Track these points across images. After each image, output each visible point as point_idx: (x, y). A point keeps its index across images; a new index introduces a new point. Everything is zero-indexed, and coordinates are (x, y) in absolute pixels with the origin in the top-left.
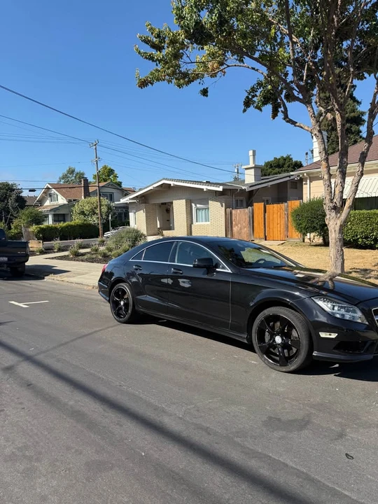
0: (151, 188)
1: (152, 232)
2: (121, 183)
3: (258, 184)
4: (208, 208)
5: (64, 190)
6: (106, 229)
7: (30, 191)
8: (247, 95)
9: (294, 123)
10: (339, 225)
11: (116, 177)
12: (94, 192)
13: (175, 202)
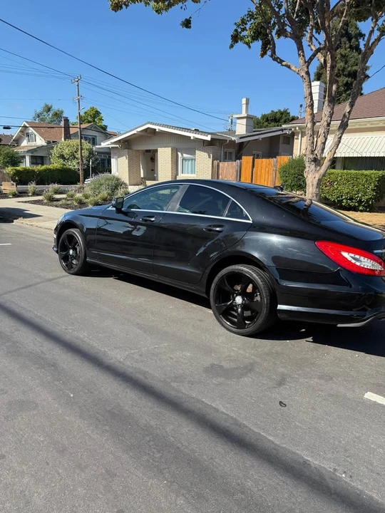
0: (134, 132)
1: (134, 182)
2: (106, 126)
3: (249, 136)
4: (195, 159)
5: (42, 130)
6: (86, 176)
7: (5, 128)
8: (235, 27)
9: (281, 62)
10: (317, 179)
11: (101, 119)
12: (76, 134)
13: (160, 150)
